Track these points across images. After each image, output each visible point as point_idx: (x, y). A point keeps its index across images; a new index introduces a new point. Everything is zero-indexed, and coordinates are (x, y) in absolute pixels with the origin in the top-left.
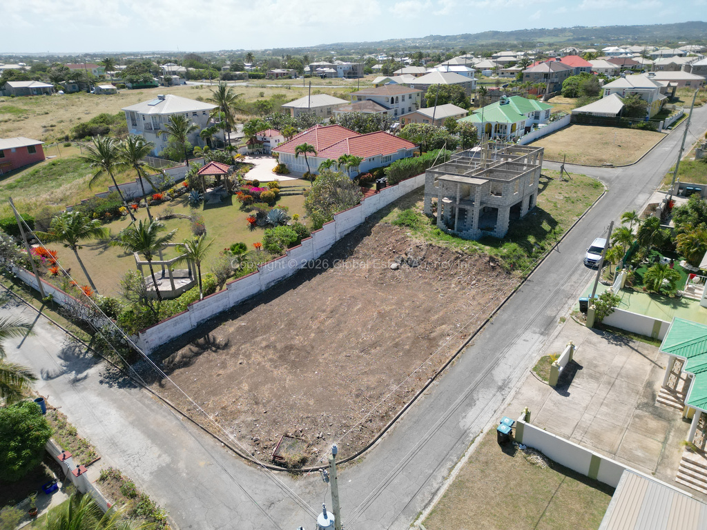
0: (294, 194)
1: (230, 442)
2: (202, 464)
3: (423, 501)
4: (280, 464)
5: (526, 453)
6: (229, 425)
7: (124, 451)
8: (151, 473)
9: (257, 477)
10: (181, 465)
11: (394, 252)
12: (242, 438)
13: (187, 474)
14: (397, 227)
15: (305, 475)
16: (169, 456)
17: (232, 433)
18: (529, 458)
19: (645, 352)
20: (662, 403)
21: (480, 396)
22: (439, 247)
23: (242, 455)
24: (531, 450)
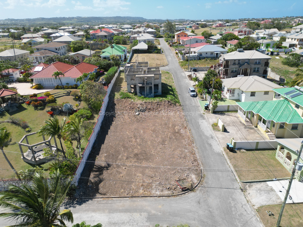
0: (61, 96)
1: (159, 195)
2: (160, 207)
3: (232, 175)
4: (186, 190)
5: (239, 150)
6: (152, 189)
7: (124, 223)
8: (147, 222)
9: (183, 198)
10: (153, 212)
11: (132, 109)
12: (162, 191)
13: (160, 213)
14: (123, 99)
15: (196, 189)
16: (144, 212)
17: (156, 191)
18: (241, 151)
19: (231, 115)
20: (247, 125)
21: (210, 142)
22: (149, 102)
23: (170, 195)
24: (239, 149)
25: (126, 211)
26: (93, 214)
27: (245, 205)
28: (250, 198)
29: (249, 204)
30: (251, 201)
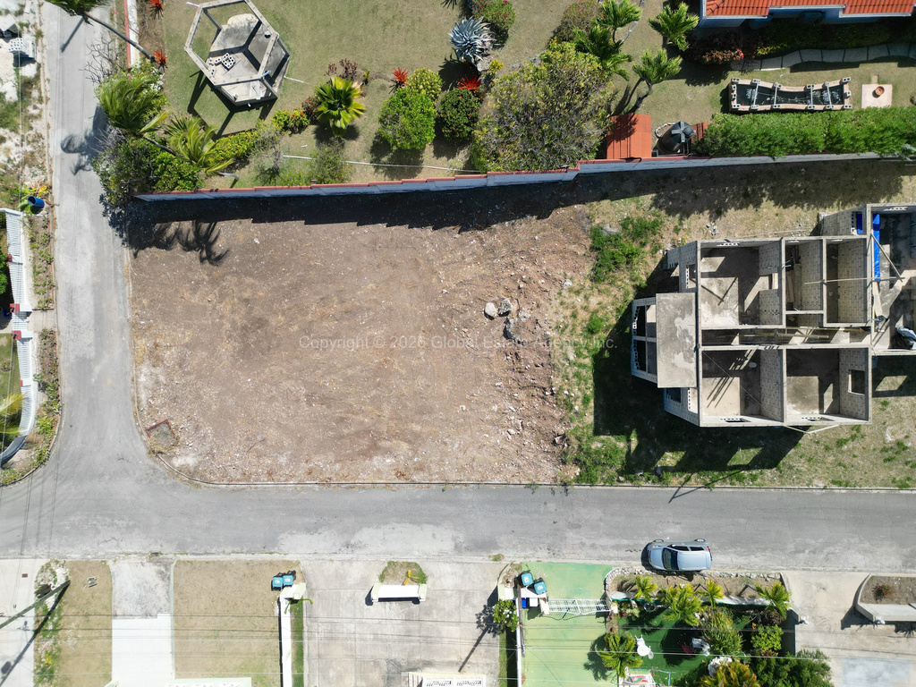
2: (110, 381)
8: (77, 357)
13: (95, 382)
15: (157, 459)
16: (96, 351)
25: (99, 317)
26: (90, 254)
27: (118, 546)
28: (132, 561)
29: (119, 553)
30: (126, 561)
